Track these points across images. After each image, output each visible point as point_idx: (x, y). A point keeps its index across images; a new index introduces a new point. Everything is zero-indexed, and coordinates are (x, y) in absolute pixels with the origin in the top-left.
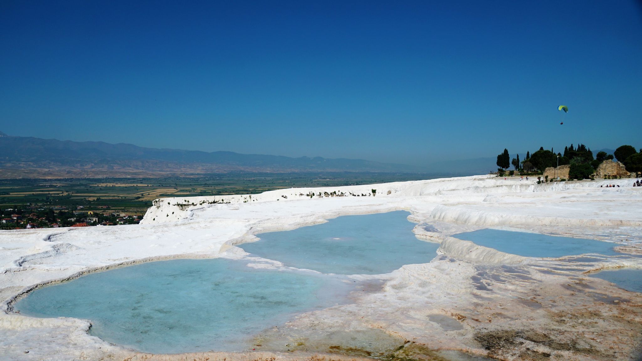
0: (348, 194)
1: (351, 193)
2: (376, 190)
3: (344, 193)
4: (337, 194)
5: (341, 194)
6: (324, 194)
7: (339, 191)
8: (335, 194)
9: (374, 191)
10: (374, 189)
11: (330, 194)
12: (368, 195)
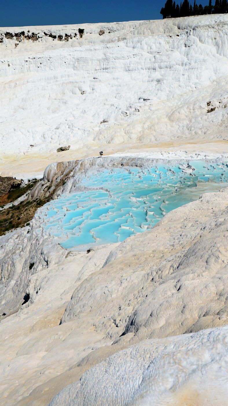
0: (42, 34)
1: (47, 33)
2: (84, 30)
3: (37, 34)
4: (26, 35)
5: (32, 35)
6: (5, 36)
7: (29, 32)
8: (22, 36)
9: (81, 31)
10: (82, 28)
11: (14, 35)
12: (73, 35)
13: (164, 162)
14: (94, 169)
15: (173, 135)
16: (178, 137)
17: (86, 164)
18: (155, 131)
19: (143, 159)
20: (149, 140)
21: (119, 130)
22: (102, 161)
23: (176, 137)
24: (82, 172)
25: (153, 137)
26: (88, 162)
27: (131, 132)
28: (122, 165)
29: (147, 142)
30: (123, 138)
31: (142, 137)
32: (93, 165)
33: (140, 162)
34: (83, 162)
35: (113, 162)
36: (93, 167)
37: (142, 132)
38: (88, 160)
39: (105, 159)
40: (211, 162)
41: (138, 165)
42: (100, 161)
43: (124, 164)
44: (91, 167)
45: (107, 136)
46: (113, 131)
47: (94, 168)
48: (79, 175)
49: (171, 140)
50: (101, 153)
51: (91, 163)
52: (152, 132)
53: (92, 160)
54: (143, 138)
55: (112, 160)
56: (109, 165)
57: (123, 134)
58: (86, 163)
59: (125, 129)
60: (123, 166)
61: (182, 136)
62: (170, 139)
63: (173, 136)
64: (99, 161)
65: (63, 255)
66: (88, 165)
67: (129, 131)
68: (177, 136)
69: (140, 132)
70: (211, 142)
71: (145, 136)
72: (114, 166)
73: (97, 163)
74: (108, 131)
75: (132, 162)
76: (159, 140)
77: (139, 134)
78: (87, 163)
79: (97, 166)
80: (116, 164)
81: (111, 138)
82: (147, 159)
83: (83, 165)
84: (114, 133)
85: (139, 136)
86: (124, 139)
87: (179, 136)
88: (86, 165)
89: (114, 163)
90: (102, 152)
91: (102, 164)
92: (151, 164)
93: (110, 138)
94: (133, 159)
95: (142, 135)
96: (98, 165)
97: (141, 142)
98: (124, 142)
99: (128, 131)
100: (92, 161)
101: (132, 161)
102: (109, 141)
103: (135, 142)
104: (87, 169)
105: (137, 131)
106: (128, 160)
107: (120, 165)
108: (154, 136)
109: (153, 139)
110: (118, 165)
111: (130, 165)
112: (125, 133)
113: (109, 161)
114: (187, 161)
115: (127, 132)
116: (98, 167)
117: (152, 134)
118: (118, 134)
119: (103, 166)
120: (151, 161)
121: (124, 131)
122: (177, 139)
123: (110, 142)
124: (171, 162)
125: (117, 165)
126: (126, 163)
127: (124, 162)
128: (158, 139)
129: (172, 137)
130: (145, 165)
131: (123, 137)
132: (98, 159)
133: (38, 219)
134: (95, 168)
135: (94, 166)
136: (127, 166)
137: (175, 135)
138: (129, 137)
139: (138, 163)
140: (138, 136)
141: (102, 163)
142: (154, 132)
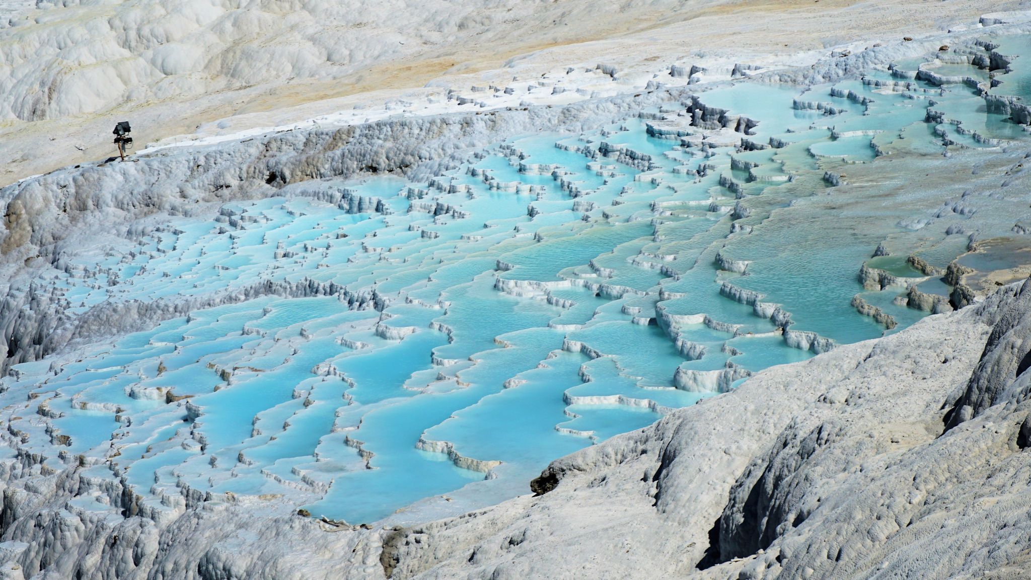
13: (538, 122)
14: (102, 229)
15: (426, 21)
16: (461, 26)
17: (37, 206)
18: (312, 11)
19: (403, 125)
20: (289, 68)
21: (80, 32)
22: (140, 176)
23: (451, 29)
24: (27, 260)
25: (310, 44)
26: (50, 194)
27: (159, 31)
28: (271, 179)
29: (278, 76)
30: (120, 76)
31: (238, 53)
32: (83, 208)
33: (389, 144)
34: (18, 197)
35: (211, 175)
36: (92, 218)
37: (228, 26)
38: (46, 186)
39: (155, 165)
40: (819, 78)
41: (383, 162)
42: (126, 180)
43: (287, 173)
44: (73, 219)
45: (12, 74)
46: (42, 44)
47: (96, 227)
48: (16, 274)
49: (426, 48)
50: (122, 135)
51: (71, 201)
52: (293, 18)
53: (75, 180)
54: (247, 56)
55: (202, 161)
56: (190, 191)
57: (115, 50)
58: (39, 205)
59: (117, 22)
60: (280, 187)
61: (488, 18)
62: (419, 41)
63: (430, 25)
64: (120, 178)
65: (360, 552)
66: (55, 210)
67: (146, 31)
68: (457, 19)
69: (217, 28)
70: (694, 17)
71: (255, 45)
72: (226, 192)
73: (107, 196)
74: (16, 47)
75: (338, 152)
76: (351, 56)
77: (212, 38)
78: (46, 199)
79: (112, 210)
80: (234, 183)
81: (43, 84)
82: (432, 123)
83: (24, 216)
84: (51, 52)
85: (218, 50)
86: (125, 83)
87: (466, 18)
88: (39, 213)
89: (220, 174)
90: (127, 129)
91: (145, 193)
92: (462, 145)
93: (37, 87)
94: (337, 137)
95: (236, 43)
96: (120, 205)
97: (237, 84)
98: (129, 99)
99: (139, 30)
100: (72, 190)
101: (331, 147)
102: (36, 102)
103: (202, 91)
104: (56, 238)
105: (198, 21)
106: (306, 144)
107: (263, 183)
108: (313, 39)
109: (312, 56)
110: (245, 184)
111: (326, 168)
112: (126, 44)
113: (181, 171)
114: (675, 93)
115: (133, 34)
116: (122, 213)
117: (292, 28)
118: (85, 55)
119: (151, 203)
120: (456, 128)
121: (113, 33)
122: (463, 34)
123: (40, 107)
124: (583, 115)
125: (241, 188)
126: (296, 164)
127: (285, 158)
128: (347, 52)
129: (424, 31)
130: (424, 153)
131: (115, 67)
132: (108, 169)
133: (19, 466)
134: (108, 224)
135: (97, 213)
136: (312, 181)
137: (439, 19)
138: (153, 62)
139: (376, 153)
140: (209, 48)
141: (143, 187)
142: (305, 14)
